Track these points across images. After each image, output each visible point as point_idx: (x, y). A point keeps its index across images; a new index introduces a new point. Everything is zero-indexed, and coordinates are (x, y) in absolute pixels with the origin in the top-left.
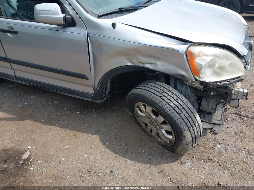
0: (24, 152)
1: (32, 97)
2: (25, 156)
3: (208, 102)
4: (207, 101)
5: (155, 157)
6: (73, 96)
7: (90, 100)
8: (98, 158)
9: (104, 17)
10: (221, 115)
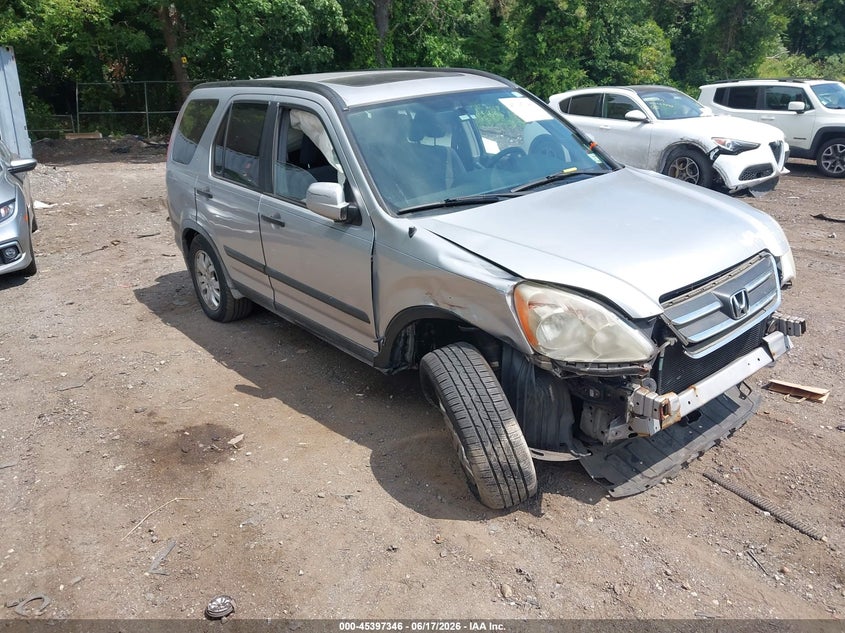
0: (233, 435)
1: (299, 352)
2: (233, 441)
3: (594, 415)
4: (593, 411)
5: (439, 497)
6: (352, 355)
7: (371, 365)
8: (341, 472)
9: (410, 214)
10: (667, 468)
